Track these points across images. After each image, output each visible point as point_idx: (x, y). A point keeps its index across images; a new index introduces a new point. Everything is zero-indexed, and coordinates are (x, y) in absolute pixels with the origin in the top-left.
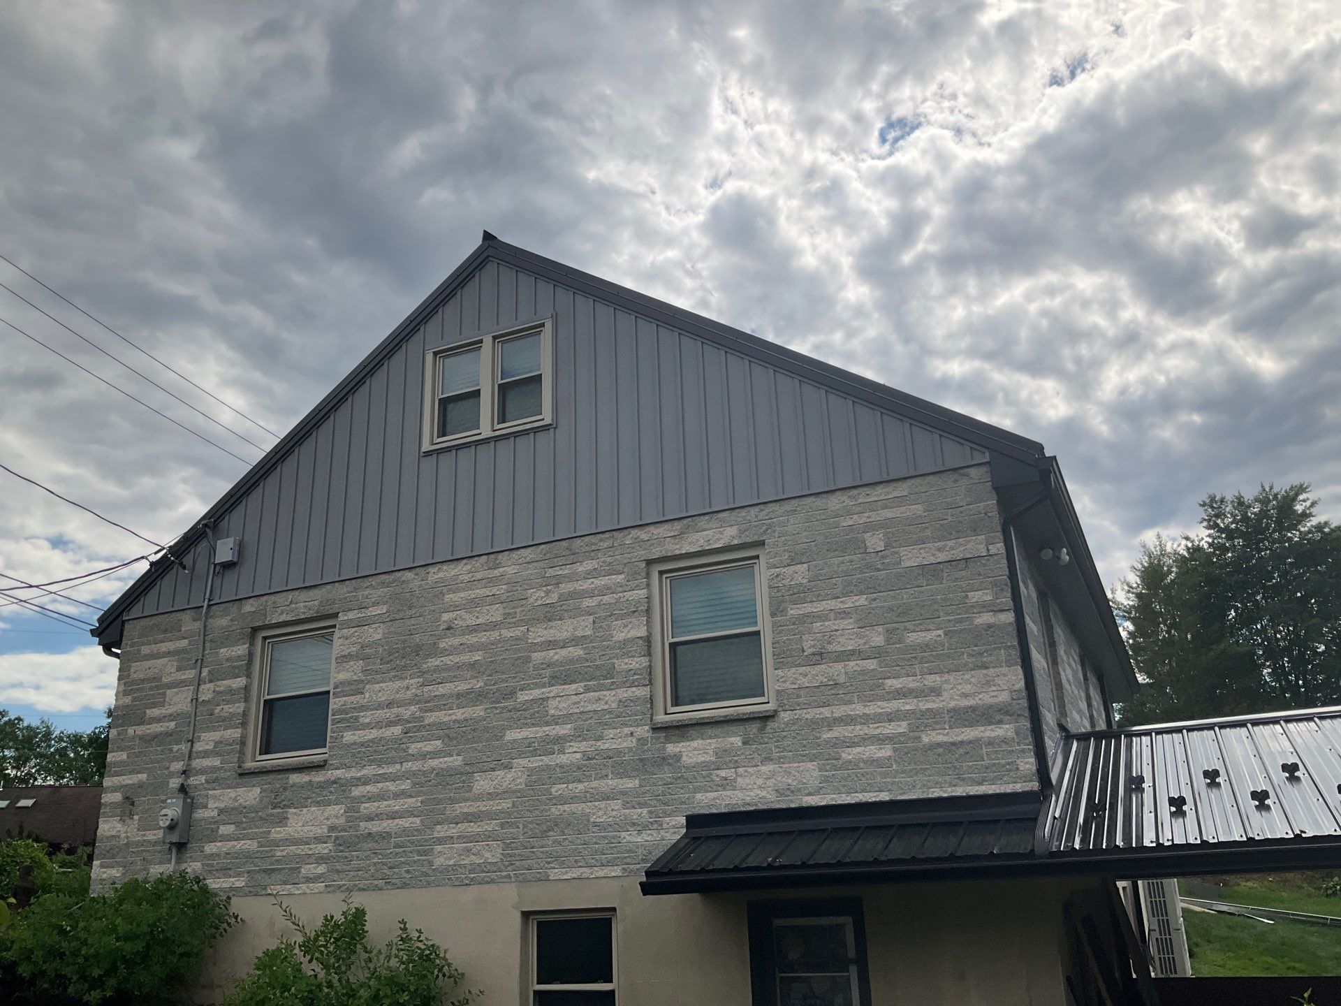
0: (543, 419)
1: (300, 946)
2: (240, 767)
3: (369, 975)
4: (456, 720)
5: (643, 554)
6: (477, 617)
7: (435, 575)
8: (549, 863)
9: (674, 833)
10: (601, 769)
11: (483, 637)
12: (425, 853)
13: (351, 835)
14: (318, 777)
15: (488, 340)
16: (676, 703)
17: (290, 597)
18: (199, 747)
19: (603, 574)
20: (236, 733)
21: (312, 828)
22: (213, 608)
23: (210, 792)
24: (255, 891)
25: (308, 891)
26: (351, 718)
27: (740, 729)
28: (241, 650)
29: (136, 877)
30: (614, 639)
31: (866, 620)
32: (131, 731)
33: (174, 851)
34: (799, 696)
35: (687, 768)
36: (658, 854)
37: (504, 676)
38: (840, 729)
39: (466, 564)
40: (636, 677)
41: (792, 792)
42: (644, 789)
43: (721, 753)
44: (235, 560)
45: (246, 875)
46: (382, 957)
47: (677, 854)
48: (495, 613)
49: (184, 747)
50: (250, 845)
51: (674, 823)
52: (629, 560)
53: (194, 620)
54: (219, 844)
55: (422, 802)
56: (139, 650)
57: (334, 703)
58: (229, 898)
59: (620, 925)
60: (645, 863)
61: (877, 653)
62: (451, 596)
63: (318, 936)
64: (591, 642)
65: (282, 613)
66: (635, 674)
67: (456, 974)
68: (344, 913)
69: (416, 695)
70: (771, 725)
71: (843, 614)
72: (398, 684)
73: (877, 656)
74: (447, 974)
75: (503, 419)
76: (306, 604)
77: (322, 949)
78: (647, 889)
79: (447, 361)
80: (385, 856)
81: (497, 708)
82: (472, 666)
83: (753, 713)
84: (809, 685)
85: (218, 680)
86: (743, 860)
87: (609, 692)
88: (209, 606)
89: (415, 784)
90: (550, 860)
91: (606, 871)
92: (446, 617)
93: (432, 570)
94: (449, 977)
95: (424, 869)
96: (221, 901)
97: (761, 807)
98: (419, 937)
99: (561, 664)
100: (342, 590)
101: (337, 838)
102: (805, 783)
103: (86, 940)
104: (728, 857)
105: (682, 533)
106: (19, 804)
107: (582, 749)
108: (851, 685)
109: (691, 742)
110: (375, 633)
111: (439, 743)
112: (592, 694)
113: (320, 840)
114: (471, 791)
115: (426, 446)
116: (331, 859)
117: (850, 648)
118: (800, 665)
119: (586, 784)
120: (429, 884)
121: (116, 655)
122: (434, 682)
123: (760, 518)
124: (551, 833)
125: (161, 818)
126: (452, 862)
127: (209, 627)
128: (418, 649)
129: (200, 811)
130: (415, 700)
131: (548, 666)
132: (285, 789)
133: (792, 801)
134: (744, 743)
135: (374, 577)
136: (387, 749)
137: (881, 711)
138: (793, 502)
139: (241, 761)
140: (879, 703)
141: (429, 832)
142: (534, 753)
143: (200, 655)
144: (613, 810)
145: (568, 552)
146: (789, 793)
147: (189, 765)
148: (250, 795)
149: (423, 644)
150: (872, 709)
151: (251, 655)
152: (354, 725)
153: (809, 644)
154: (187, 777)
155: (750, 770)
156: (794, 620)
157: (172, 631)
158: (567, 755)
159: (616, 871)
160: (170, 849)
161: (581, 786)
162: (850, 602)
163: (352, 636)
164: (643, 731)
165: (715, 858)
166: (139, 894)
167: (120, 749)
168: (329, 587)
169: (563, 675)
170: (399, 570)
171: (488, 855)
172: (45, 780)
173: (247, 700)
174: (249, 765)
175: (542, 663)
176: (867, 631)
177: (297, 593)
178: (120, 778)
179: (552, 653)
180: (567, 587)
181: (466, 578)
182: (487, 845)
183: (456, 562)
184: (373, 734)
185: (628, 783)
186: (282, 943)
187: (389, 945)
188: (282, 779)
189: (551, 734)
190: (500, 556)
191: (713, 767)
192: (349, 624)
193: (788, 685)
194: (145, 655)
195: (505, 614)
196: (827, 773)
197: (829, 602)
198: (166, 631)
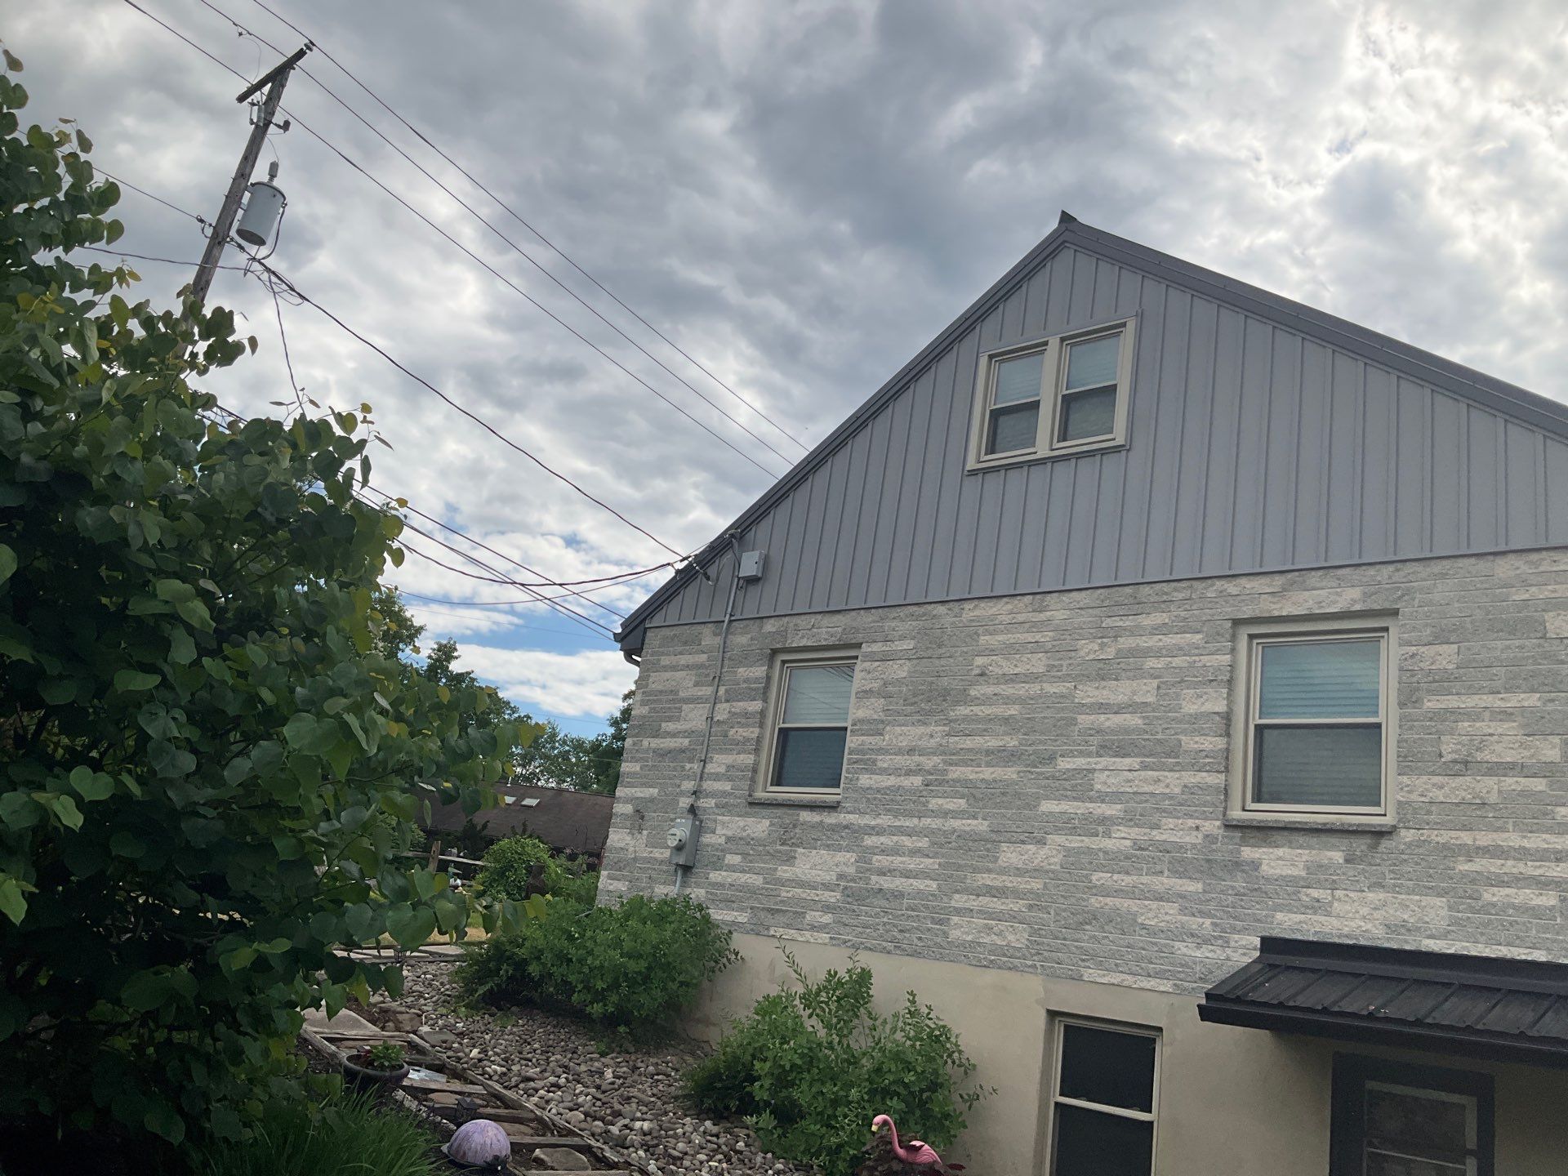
0: (1114, 439)
1: (800, 998)
2: (750, 795)
3: (873, 1044)
4: (983, 779)
5: (1231, 611)
6: (1016, 666)
7: (971, 612)
8: (1083, 960)
9: (1244, 954)
10: (1155, 863)
11: (1021, 690)
12: (940, 922)
13: (860, 887)
14: (830, 819)
15: (1054, 342)
16: (1258, 798)
17: (813, 620)
18: (711, 768)
19: (1175, 629)
20: (749, 759)
21: (820, 872)
22: (734, 624)
23: (720, 818)
24: (758, 929)
25: (812, 940)
26: (869, 759)
27: (1344, 842)
28: (760, 671)
29: (641, 894)
30: (1182, 710)
31: (1535, 726)
32: (645, 743)
33: (679, 873)
34: (1429, 813)
35: (1267, 879)
36: (1221, 975)
37: (1043, 738)
38: (1484, 862)
39: (1007, 603)
40: (1207, 760)
41: (1409, 930)
42: (1208, 896)
43: (1315, 868)
44: (760, 575)
45: (749, 911)
46: (888, 1027)
47: (1246, 980)
48: (1038, 663)
49: (696, 767)
50: (758, 880)
51: (1244, 943)
52: (1209, 618)
53: (715, 635)
54: (724, 873)
55: (940, 864)
56: (659, 660)
57: (852, 741)
58: (730, 932)
59: (1167, 1050)
60: (1204, 983)
61: (1547, 770)
62: (986, 638)
63: (821, 991)
64: (1154, 711)
65: (803, 637)
66: (1207, 756)
67: (967, 1065)
68: (849, 971)
69: (941, 745)
70: (1385, 844)
71: (1505, 715)
72: (921, 729)
73: (1548, 774)
74: (957, 1062)
75: (1063, 437)
76: (827, 630)
77: (823, 1005)
78: (1206, 1013)
79: (1005, 366)
80: (896, 917)
81: (1032, 773)
82: (1006, 720)
83: (1362, 825)
84: (1444, 800)
85: (734, 701)
86: (1335, 1003)
87: (1172, 774)
88: (731, 621)
89: (933, 844)
90: (1084, 957)
91: (1151, 983)
92: (979, 661)
93: (968, 606)
94: (959, 1066)
95: (939, 940)
96: (723, 934)
97: (1363, 942)
98: (929, 1013)
99: (1113, 732)
100: (867, 619)
101: (846, 888)
102: (1428, 923)
103: (593, 950)
104: (1317, 996)
105: (1285, 590)
106: (525, 803)
107: (1133, 836)
108: (1506, 808)
109: (1275, 849)
110: (900, 670)
111: (962, 802)
112: (1150, 773)
113: (827, 887)
114: (997, 861)
115: (971, 464)
116: (838, 909)
117: (1509, 760)
118: (1433, 774)
119: (1135, 878)
120: (942, 958)
121: (637, 663)
122: (961, 733)
123: (1394, 579)
124: (1088, 927)
125: (669, 837)
126: (969, 938)
127: (728, 642)
128: (945, 694)
129: (708, 836)
130: (940, 750)
131: (1098, 732)
132: (795, 826)
133: (1406, 942)
134: (1347, 861)
135: (903, 608)
136: (905, 800)
137: (1546, 846)
138: (1445, 562)
139: (751, 790)
140: (1544, 836)
141: (945, 899)
142: (1073, 831)
143: (718, 673)
144: (1166, 914)
145: (1132, 600)
146: (1403, 931)
147: (700, 786)
148: (759, 826)
149: (952, 689)
150: (1535, 842)
151: (769, 678)
152: (871, 768)
153: (1449, 748)
154: (698, 798)
155: (1352, 894)
156: (1429, 715)
157: (693, 643)
158: (1114, 840)
159: (1166, 986)
160: (676, 871)
161: (1128, 879)
162: (1513, 701)
163: (875, 670)
164: (1213, 826)
165: (1296, 994)
166: (644, 912)
167: (634, 760)
168: (853, 613)
169: (1116, 746)
170: (931, 603)
171: (1011, 937)
172: (547, 781)
173: (762, 725)
174: (760, 795)
175: (1090, 729)
176: (1537, 741)
177: (819, 617)
178: (633, 790)
179: (1102, 718)
180: (1126, 642)
181: (1007, 619)
182: (1012, 926)
183: (995, 600)
184: (892, 781)
185: (1189, 885)
186: (783, 990)
187: (896, 1016)
188: (792, 815)
189: (1094, 812)
190: (1048, 597)
191: (1302, 883)
192: (872, 658)
193: (1414, 797)
194: (664, 667)
195: (1048, 666)
196: (1460, 915)
197: (1485, 697)
198: (685, 643)
